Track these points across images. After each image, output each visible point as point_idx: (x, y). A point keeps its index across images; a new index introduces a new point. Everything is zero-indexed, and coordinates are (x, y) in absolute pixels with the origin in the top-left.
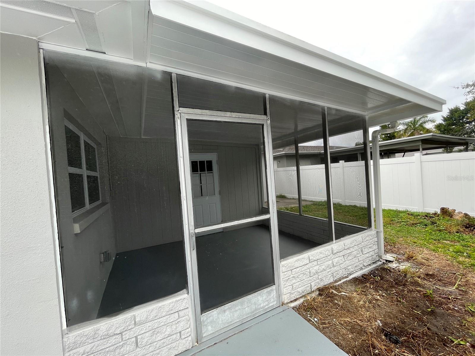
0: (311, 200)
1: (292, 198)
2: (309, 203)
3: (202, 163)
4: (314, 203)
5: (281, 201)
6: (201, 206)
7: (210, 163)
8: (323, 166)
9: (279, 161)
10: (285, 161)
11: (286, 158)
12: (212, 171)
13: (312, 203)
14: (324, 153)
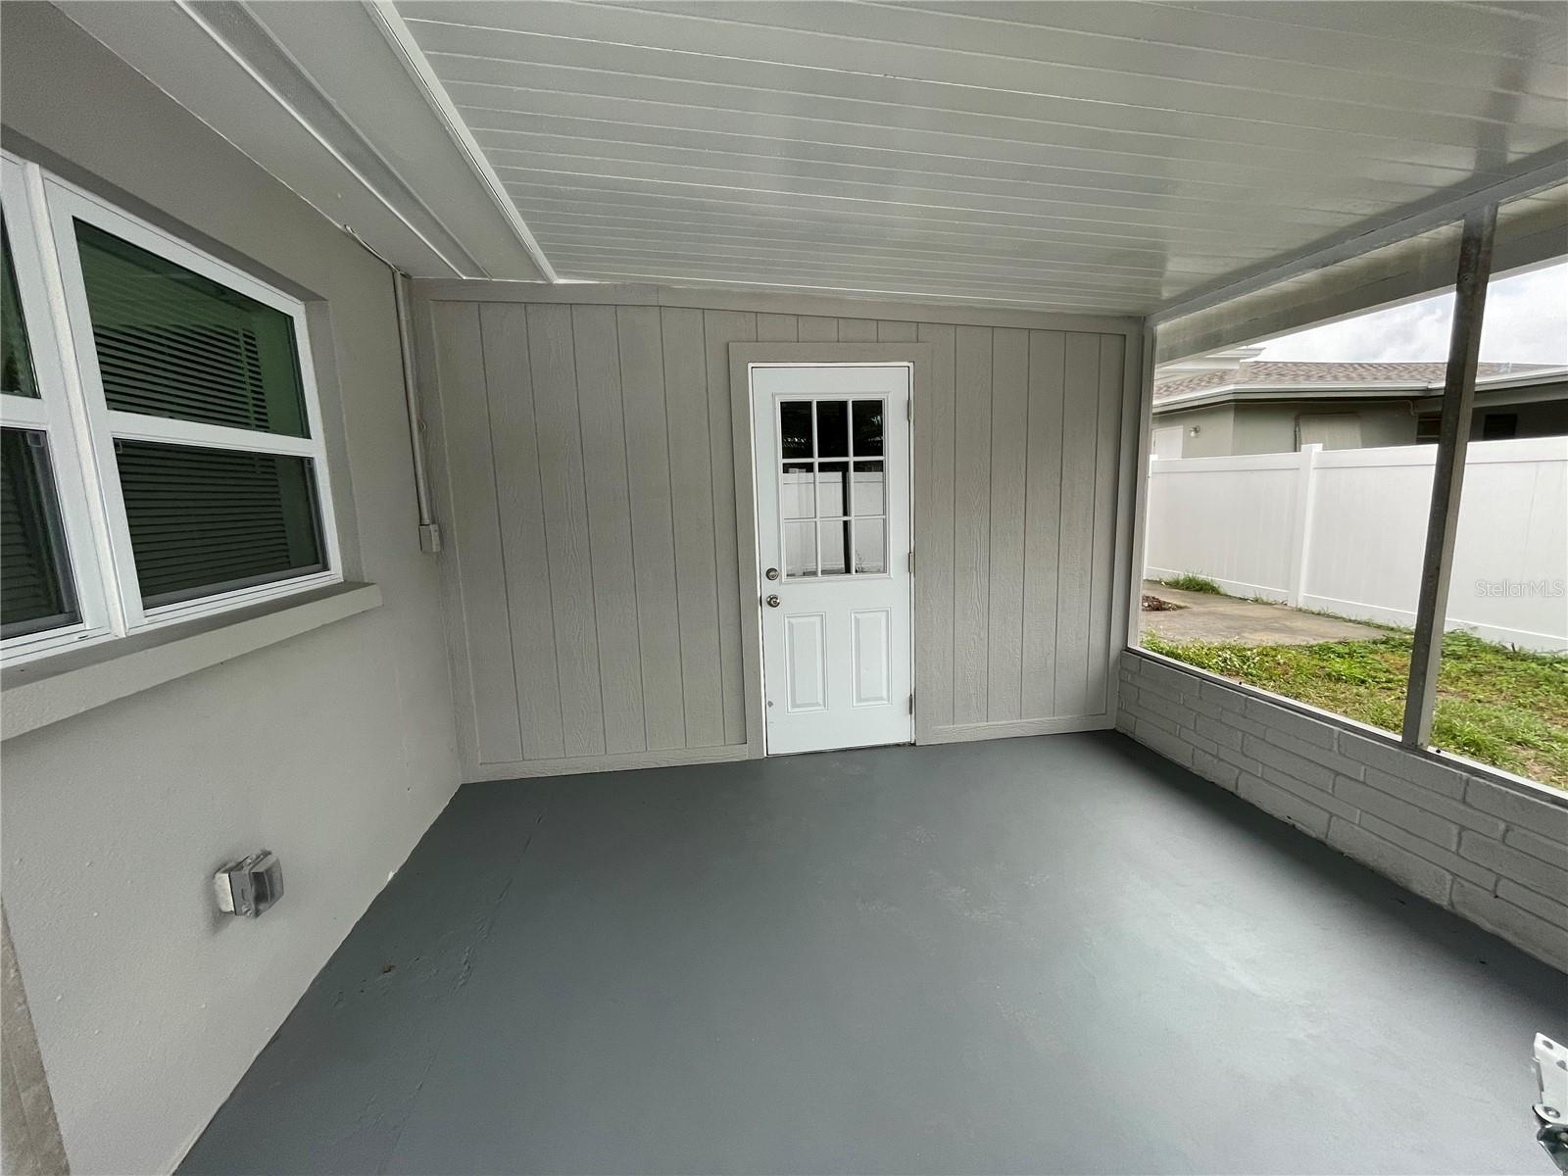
0: (1364, 618)
1: (1251, 596)
2: (1360, 635)
3: (833, 412)
4: (1391, 634)
5: (1196, 609)
6: (817, 620)
7: (870, 412)
8: (1430, 452)
9: (1196, 430)
10: (1225, 427)
11: (1233, 412)
12: (880, 453)
13: (1379, 635)
14: (1442, 393)
